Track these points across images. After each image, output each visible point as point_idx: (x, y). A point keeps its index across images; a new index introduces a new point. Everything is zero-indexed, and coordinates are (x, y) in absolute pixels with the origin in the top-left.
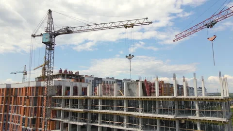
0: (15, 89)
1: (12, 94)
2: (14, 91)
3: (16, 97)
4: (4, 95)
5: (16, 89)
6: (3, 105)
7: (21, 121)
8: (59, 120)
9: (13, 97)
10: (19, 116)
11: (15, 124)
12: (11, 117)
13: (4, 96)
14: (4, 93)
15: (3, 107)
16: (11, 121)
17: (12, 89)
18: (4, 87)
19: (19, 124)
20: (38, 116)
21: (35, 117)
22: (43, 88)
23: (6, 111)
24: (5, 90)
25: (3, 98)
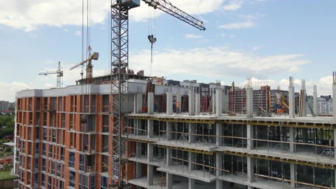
0: (51, 98)
1: (46, 108)
2: (49, 102)
3: (53, 113)
4: (33, 109)
5: (53, 99)
6: (32, 126)
7: (66, 156)
8: (143, 161)
9: (48, 113)
10: (62, 149)
11: (54, 160)
12: (47, 148)
13: (33, 111)
14: (33, 106)
15: (33, 129)
16: (47, 154)
17: (46, 98)
18: (32, 95)
19: (62, 162)
20: (98, 151)
21: (93, 152)
22: (105, 97)
23: (37, 136)
24: (33, 100)
25: (31, 114)
